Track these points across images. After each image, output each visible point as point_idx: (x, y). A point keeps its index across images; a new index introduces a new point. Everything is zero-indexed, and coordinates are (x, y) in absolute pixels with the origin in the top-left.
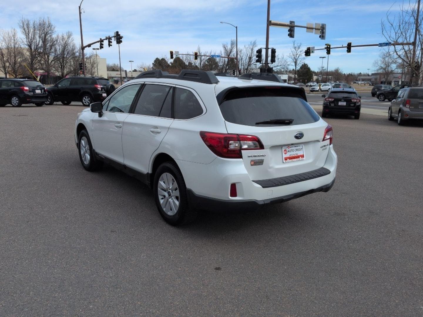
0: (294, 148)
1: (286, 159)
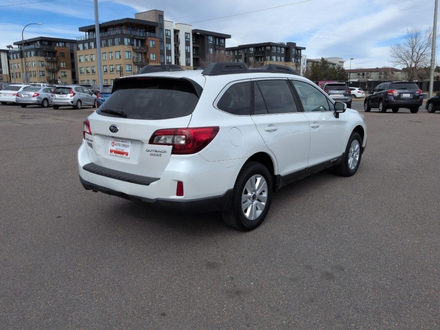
0: (121, 143)
1: (111, 151)
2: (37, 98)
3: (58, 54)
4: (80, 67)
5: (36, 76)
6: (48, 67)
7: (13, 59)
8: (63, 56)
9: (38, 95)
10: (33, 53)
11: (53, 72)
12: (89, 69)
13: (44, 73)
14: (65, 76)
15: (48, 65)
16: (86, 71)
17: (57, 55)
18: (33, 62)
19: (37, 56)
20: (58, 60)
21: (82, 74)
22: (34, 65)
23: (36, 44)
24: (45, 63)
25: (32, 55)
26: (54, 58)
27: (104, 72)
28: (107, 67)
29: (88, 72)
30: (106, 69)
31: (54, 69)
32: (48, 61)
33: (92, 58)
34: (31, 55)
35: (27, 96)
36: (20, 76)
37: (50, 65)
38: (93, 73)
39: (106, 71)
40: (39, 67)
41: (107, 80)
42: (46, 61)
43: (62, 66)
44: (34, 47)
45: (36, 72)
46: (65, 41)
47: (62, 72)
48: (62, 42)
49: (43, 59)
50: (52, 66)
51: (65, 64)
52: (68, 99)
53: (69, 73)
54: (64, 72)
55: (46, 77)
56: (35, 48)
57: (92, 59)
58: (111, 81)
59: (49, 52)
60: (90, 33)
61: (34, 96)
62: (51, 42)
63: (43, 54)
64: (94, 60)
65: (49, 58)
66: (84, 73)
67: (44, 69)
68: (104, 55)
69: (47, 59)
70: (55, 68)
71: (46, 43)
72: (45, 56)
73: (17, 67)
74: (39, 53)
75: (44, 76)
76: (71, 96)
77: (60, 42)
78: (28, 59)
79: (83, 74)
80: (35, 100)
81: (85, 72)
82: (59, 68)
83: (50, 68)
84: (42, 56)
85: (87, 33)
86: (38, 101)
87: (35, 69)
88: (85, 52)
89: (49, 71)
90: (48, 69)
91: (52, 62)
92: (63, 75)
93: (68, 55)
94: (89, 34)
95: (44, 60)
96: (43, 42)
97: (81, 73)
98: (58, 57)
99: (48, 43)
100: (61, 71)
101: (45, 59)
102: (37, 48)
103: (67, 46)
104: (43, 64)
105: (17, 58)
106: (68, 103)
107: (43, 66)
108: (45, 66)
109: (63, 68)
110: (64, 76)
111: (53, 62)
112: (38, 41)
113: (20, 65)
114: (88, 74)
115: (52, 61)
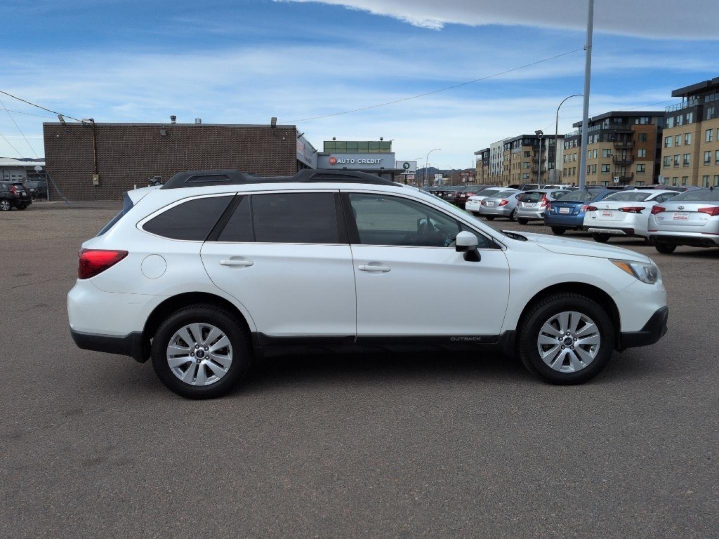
2: (504, 207)
3: (635, 137)
4: (665, 156)
5: (596, 172)
6: (616, 157)
7: (569, 147)
8: (644, 139)
9: (506, 202)
10: (596, 137)
11: (623, 164)
12: (679, 159)
13: (608, 167)
14: (643, 171)
15: (618, 154)
16: (673, 161)
17: (634, 139)
18: (595, 151)
19: (602, 141)
20: (634, 145)
21: (665, 167)
22: (595, 156)
23: (604, 123)
24: (613, 152)
25: (595, 141)
26: (629, 144)
27: (705, 162)
28: (710, 155)
29: (676, 164)
30: (709, 158)
31: (625, 160)
32: (618, 149)
33: (686, 139)
34: (593, 141)
35: (493, 204)
36: (574, 173)
37: (621, 154)
38: (685, 166)
39: (709, 161)
40: (603, 158)
41: (708, 176)
42: (615, 148)
43: (640, 155)
44: (599, 128)
45: (597, 166)
46: (650, 115)
47: (638, 165)
48: (645, 117)
49: (610, 145)
50: (621, 156)
51: (644, 152)
52: (537, 210)
53: (649, 166)
54: (641, 165)
55: (611, 174)
56: (601, 129)
57: (686, 142)
58: (714, 177)
59: (622, 135)
60: (691, 98)
61: (501, 205)
62: (627, 118)
63: (612, 137)
64: (689, 142)
65: (620, 144)
66: (669, 165)
67: (610, 161)
68: (708, 133)
69: (617, 146)
70: (628, 159)
71: (620, 120)
72: (614, 141)
73: (571, 160)
74: (605, 136)
75: (609, 171)
76: (542, 205)
77: (643, 117)
78: (589, 147)
79: (668, 167)
80: (501, 210)
81: (672, 164)
82: (634, 158)
83: (620, 159)
84: (609, 140)
85: (686, 99)
86: (504, 211)
87: (596, 162)
88: (677, 131)
89: (617, 163)
90: (616, 161)
91: (623, 149)
92: (639, 169)
93: (652, 138)
94: (688, 100)
95: (612, 148)
96: (615, 120)
97: (664, 165)
98: (634, 141)
99: (622, 121)
100: (637, 162)
101: (614, 146)
102: (605, 130)
103: (652, 123)
104: (609, 153)
105: (574, 146)
106: (536, 215)
107: (608, 156)
108: (612, 157)
109: (642, 159)
110: (641, 171)
111: (626, 150)
112: (606, 118)
113: (576, 156)
114: (676, 166)
115: (625, 148)
